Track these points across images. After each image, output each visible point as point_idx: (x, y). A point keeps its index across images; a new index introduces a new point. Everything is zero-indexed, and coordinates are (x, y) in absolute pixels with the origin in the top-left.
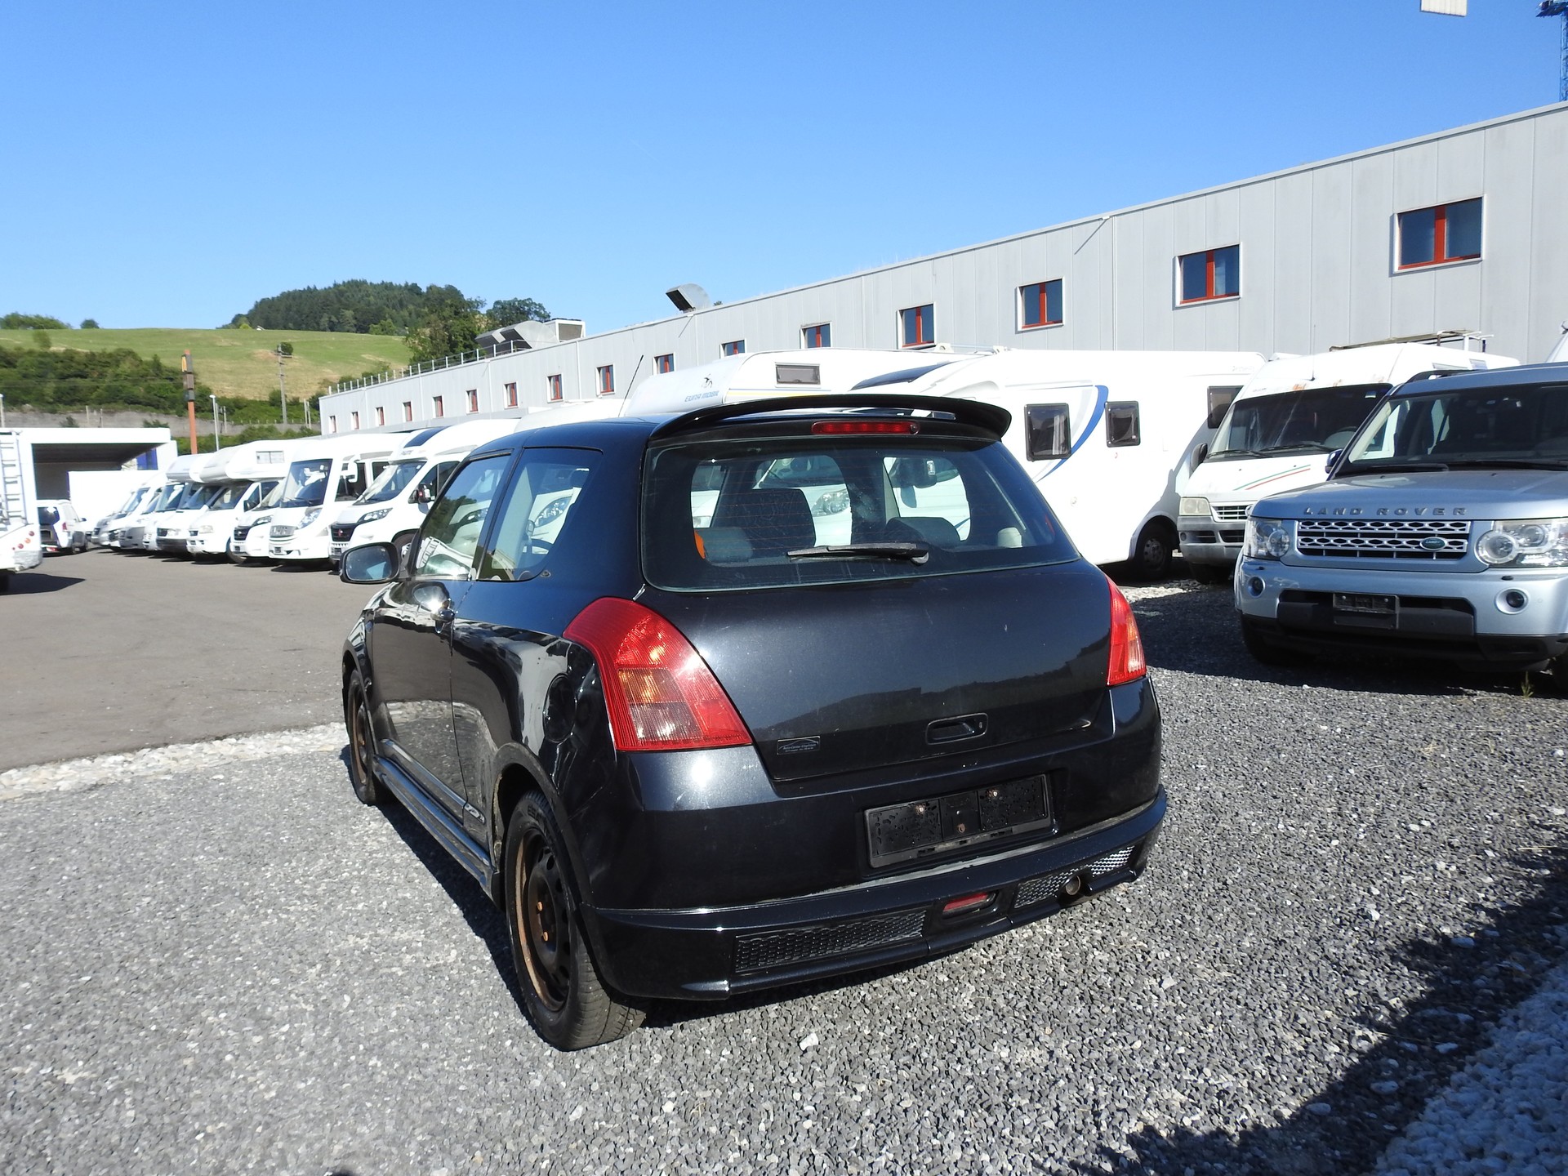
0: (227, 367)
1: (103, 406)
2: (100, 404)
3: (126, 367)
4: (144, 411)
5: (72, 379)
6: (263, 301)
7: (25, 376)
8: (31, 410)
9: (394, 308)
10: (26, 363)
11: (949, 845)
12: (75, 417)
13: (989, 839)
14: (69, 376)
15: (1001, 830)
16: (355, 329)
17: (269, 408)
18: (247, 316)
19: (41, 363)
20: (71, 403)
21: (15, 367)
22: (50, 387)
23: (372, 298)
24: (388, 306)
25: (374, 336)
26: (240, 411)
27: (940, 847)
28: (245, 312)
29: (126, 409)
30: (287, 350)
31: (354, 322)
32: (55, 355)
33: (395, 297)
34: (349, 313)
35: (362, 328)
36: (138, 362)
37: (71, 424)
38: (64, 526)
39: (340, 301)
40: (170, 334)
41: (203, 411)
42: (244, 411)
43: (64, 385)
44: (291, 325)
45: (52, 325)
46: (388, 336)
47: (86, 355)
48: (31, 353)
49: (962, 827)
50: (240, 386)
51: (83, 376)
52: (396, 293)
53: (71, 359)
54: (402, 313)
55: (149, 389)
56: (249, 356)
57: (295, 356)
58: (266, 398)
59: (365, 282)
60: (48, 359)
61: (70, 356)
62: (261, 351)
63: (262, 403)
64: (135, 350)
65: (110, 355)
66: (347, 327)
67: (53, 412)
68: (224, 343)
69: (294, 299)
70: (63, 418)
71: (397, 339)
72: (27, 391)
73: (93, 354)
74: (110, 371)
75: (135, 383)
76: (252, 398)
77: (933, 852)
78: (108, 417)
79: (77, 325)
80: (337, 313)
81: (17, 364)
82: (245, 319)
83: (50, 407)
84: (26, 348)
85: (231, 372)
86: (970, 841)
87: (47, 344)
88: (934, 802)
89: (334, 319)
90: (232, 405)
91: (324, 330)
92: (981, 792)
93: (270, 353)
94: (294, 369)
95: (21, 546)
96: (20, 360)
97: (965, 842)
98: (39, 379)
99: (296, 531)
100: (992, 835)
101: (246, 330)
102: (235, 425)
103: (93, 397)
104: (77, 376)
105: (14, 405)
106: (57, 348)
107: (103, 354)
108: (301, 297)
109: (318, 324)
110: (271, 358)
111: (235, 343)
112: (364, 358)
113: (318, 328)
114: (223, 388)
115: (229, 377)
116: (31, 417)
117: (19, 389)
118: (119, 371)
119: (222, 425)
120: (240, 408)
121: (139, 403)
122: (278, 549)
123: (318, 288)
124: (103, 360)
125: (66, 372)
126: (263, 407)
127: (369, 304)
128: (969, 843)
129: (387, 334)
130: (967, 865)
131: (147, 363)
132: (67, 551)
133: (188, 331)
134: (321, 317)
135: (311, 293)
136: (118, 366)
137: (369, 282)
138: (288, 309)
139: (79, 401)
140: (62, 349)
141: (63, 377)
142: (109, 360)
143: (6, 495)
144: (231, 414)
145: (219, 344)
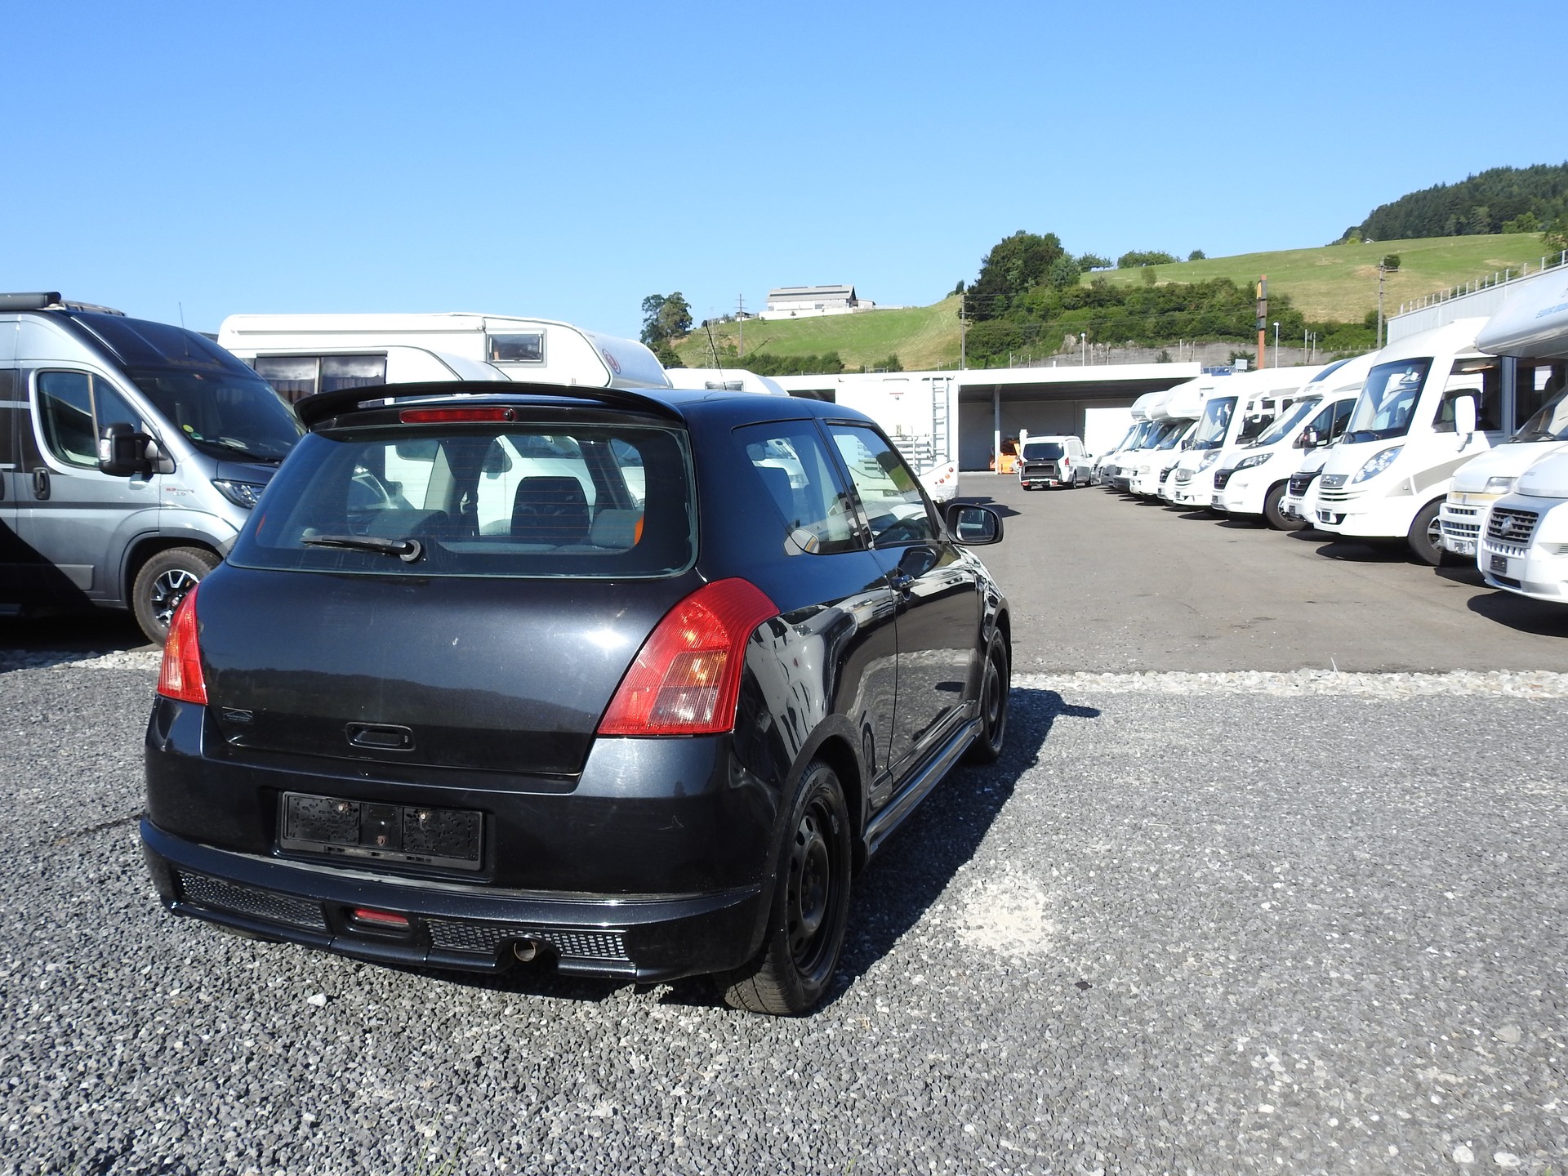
0: (1324, 289)
1: (1196, 338)
2: (1193, 337)
3: (1221, 297)
4: (1233, 342)
5: (1171, 313)
6: (1381, 209)
7: (1131, 313)
8: (1133, 346)
9: (1544, 196)
10: (1134, 300)
11: (361, 852)
12: (1169, 351)
13: (405, 860)
14: (1169, 310)
15: (419, 856)
16: (1487, 229)
17: (1364, 331)
18: (1360, 228)
19: (1146, 299)
20: (1168, 336)
21: (1124, 305)
22: (1150, 322)
23: (1515, 189)
24: (1535, 196)
25: (1506, 236)
26: (1331, 337)
27: (350, 851)
28: (1359, 224)
29: (1217, 340)
30: (1392, 263)
31: (1489, 220)
32: (1158, 289)
33: (1547, 182)
34: (1482, 211)
35: (1496, 228)
36: (1232, 291)
37: (1165, 359)
38: (1067, 461)
39: (1472, 197)
40: (1270, 257)
41: (1292, 339)
42: (1335, 336)
43: (1165, 318)
44: (1409, 233)
45: (1162, 259)
46: (1524, 234)
47: (1187, 288)
48: (1138, 289)
49: (381, 839)
50: (1334, 309)
51: (1180, 309)
52: (1549, 177)
53: (1172, 293)
54: (1554, 202)
55: (1240, 319)
56: (1350, 275)
57: (1401, 270)
58: (1362, 321)
59: (1508, 170)
60: (1152, 295)
61: (1171, 290)
62: (1363, 267)
63: (1356, 326)
64: (1232, 278)
65: (1208, 286)
66: (1478, 228)
67: (1151, 347)
68: (1325, 262)
69: (1417, 201)
70: (1158, 353)
71: (1536, 236)
72: (1131, 328)
73: (1192, 287)
74: (1206, 302)
75: (1228, 312)
76: (1346, 322)
77: (342, 853)
78: (1199, 350)
79: (1185, 258)
80: (1467, 212)
81: (1126, 302)
82: (1358, 231)
83: (1149, 341)
84: (1135, 286)
85: (1327, 294)
86: (383, 855)
87: (1153, 280)
88: (356, 805)
89: (1463, 220)
90: (1323, 330)
91: (1449, 235)
92: (410, 810)
93: (1372, 268)
94: (1398, 285)
95: (942, 481)
96: (1128, 298)
97: (378, 854)
98: (1143, 315)
99: (1193, 476)
100: (409, 858)
101: (1355, 245)
102: (1323, 352)
103: (1187, 330)
104: (1175, 310)
105: (1119, 342)
106: (1161, 283)
107: (1202, 285)
108: (1425, 198)
109: (1442, 228)
110: (1373, 274)
111: (1337, 261)
112: (1487, 265)
113: (1442, 232)
114: (1316, 313)
115: (1325, 300)
116: (1132, 353)
117: (1125, 325)
118: (1214, 302)
119: (1311, 353)
120: (1331, 333)
121: (1230, 334)
122: (1178, 494)
123: (1447, 185)
124: (1201, 291)
125: (1167, 307)
126: (1357, 331)
127: (1510, 196)
128: (382, 857)
129: (1524, 231)
130: (376, 878)
131: (1242, 291)
132: (1068, 486)
133: (1288, 253)
134: (1447, 219)
135: (1438, 192)
136: (1214, 296)
137: (1514, 168)
138: (1409, 214)
139: (1175, 334)
140: (1166, 283)
141: (1163, 312)
142: (1206, 291)
143: (935, 435)
144: (1321, 341)
145: (1318, 264)
